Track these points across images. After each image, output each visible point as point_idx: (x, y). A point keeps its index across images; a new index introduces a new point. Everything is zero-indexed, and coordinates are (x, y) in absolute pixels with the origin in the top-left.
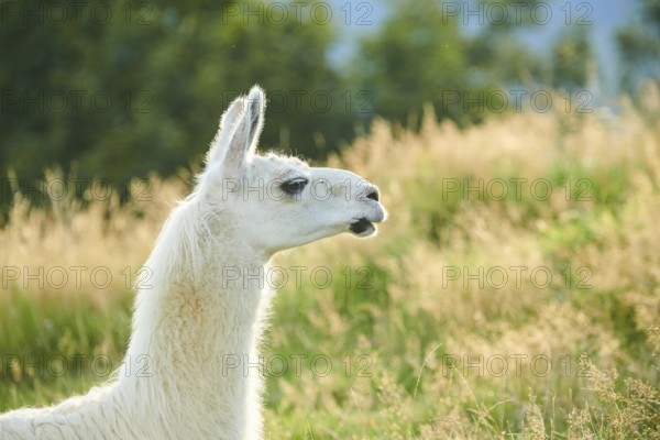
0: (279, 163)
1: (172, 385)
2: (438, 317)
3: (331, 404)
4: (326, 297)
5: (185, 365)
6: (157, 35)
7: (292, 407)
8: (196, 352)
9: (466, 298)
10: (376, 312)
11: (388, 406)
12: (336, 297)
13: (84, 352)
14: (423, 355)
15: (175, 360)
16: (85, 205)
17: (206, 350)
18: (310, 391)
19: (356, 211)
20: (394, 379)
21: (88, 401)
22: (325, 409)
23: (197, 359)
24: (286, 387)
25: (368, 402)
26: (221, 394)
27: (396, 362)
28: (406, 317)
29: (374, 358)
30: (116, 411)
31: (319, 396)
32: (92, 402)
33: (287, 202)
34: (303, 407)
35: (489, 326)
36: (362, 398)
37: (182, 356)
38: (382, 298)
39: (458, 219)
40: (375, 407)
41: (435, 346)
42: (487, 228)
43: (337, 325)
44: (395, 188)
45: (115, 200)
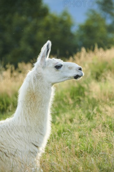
0: (55, 61)
1: (28, 118)
2: (97, 100)
3: (69, 122)
4: (68, 94)
5: (31, 113)
6: (26, 23)
7: (59, 123)
8: (34, 110)
9: (105, 95)
10: (81, 98)
11: (83, 123)
12: (71, 94)
13: (5, 108)
14: (93, 110)
15: (29, 112)
16: (6, 69)
17: (37, 109)
18: (63, 119)
19: (76, 73)
20: (85, 116)
21: (6, 122)
22: (67, 124)
23: (34, 112)
24: (57, 118)
25: (78, 122)
26: (40, 121)
27: (86, 111)
28: (89, 100)
29: (80, 111)
30: (13, 125)
31: (66, 120)
32: (7, 122)
33: (57, 71)
34: (62, 123)
35: (110, 102)
36: (77, 121)
37: (30, 111)
38: (83, 95)
39: (103, 74)
40: (80, 123)
41: (96, 108)
42: (111, 76)
43: (71, 101)
44: (87, 65)
45: (13, 68)
